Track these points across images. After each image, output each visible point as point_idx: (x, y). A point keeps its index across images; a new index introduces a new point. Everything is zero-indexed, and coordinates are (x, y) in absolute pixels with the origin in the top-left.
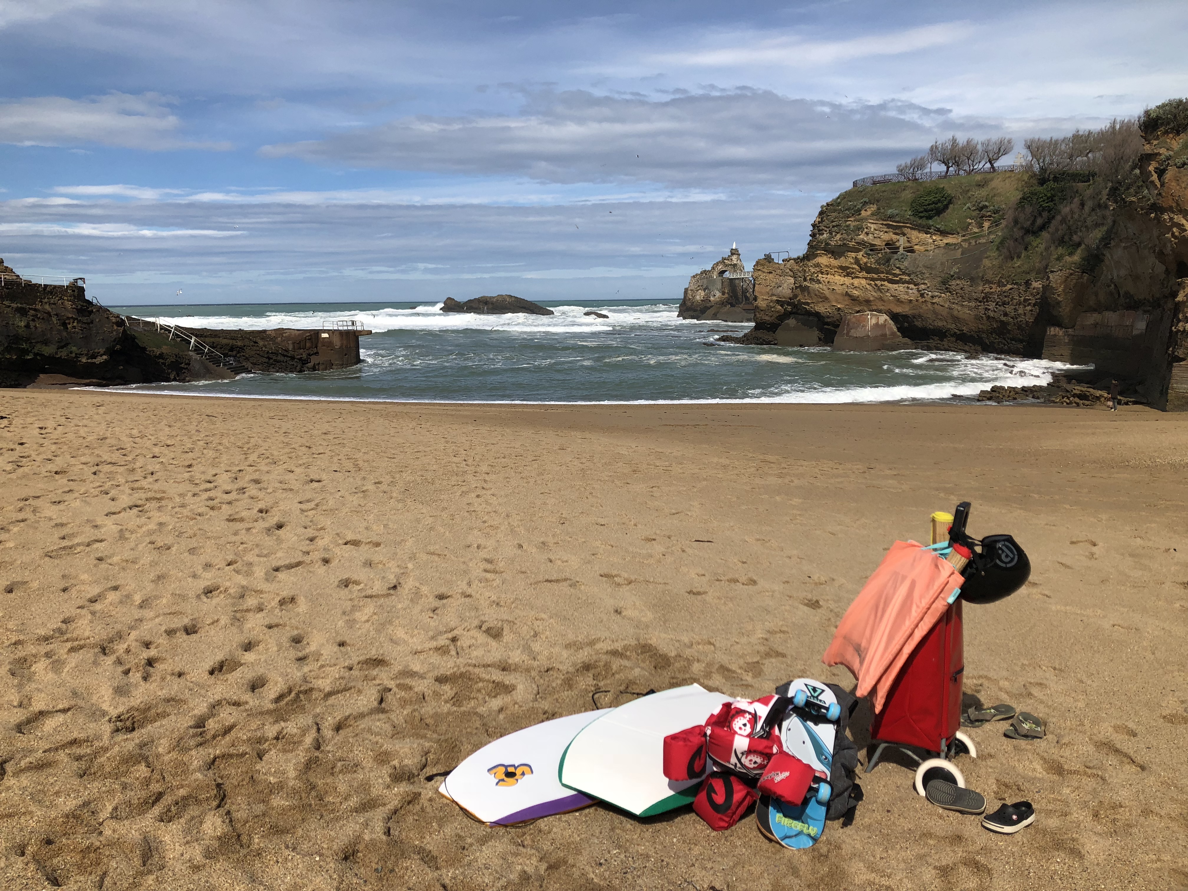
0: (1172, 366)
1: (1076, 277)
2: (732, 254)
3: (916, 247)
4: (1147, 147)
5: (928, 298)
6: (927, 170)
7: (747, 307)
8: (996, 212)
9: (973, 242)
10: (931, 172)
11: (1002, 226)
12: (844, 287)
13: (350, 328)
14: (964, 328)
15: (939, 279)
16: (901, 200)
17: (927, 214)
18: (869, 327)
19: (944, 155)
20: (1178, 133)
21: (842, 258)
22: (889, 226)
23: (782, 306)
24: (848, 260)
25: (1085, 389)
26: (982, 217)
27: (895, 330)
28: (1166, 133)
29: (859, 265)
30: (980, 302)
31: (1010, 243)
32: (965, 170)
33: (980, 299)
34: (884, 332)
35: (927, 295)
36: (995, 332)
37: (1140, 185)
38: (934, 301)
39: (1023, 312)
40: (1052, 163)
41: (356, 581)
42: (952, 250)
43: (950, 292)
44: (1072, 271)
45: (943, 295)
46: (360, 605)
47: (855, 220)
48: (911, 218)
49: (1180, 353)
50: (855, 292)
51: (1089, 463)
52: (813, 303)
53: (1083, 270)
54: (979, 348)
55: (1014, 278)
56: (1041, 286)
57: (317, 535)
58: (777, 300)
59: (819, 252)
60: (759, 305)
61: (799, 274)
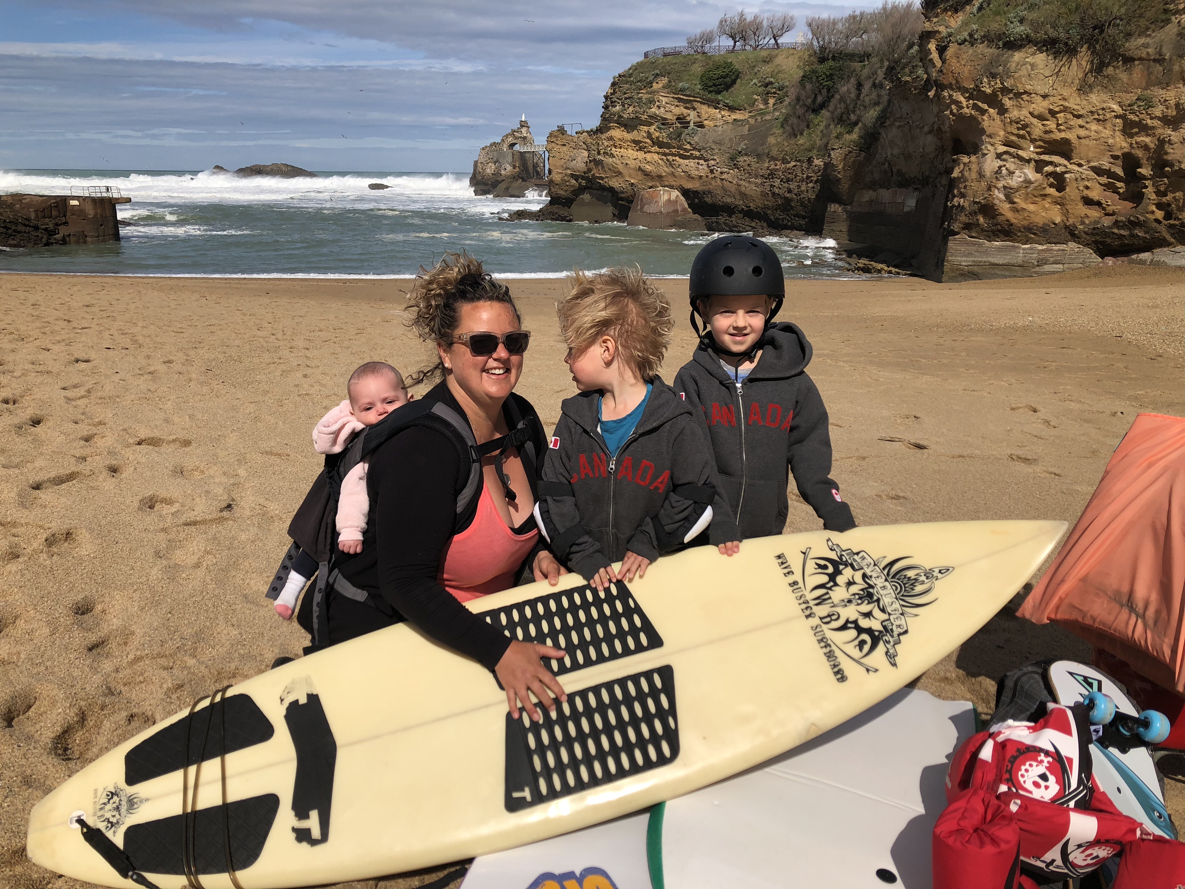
0: (948, 240)
1: (854, 155)
2: (522, 126)
3: (706, 122)
4: (927, 24)
5: (717, 174)
6: (716, 44)
7: (538, 182)
8: (781, 89)
9: (759, 119)
10: (719, 46)
11: (786, 103)
12: (637, 161)
13: (104, 195)
14: (751, 205)
15: (727, 155)
16: (691, 73)
17: (716, 89)
18: (661, 203)
19: (731, 28)
20: (956, 11)
21: (635, 132)
22: (680, 100)
23: (576, 180)
24: (641, 134)
25: (868, 263)
26: (767, 93)
27: (687, 206)
28: (945, 10)
29: (651, 139)
30: (766, 178)
31: (794, 120)
32: (751, 46)
33: (766, 176)
34: (675, 209)
35: (717, 171)
36: (780, 208)
37: (914, 64)
38: (723, 177)
39: (805, 189)
40: (830, 42)
41: (166, 499)
42: (740, 126)
43: (738, 169)
44: (850, 149)
45: (731, 171)
46: (181, 539)
47: (647, 93)
48: (701, 92)
49: (956, 227)
50: (648, 167)
51: (933, 327)
52: (607, 177)
53: (861, 148)
54: (765, 224)
55: (798, 155)
56: (822, 163)
57: (95, 432)
58: (571, 174)
59: (612, 125)
60: (554, 179)
61: (592, 147)
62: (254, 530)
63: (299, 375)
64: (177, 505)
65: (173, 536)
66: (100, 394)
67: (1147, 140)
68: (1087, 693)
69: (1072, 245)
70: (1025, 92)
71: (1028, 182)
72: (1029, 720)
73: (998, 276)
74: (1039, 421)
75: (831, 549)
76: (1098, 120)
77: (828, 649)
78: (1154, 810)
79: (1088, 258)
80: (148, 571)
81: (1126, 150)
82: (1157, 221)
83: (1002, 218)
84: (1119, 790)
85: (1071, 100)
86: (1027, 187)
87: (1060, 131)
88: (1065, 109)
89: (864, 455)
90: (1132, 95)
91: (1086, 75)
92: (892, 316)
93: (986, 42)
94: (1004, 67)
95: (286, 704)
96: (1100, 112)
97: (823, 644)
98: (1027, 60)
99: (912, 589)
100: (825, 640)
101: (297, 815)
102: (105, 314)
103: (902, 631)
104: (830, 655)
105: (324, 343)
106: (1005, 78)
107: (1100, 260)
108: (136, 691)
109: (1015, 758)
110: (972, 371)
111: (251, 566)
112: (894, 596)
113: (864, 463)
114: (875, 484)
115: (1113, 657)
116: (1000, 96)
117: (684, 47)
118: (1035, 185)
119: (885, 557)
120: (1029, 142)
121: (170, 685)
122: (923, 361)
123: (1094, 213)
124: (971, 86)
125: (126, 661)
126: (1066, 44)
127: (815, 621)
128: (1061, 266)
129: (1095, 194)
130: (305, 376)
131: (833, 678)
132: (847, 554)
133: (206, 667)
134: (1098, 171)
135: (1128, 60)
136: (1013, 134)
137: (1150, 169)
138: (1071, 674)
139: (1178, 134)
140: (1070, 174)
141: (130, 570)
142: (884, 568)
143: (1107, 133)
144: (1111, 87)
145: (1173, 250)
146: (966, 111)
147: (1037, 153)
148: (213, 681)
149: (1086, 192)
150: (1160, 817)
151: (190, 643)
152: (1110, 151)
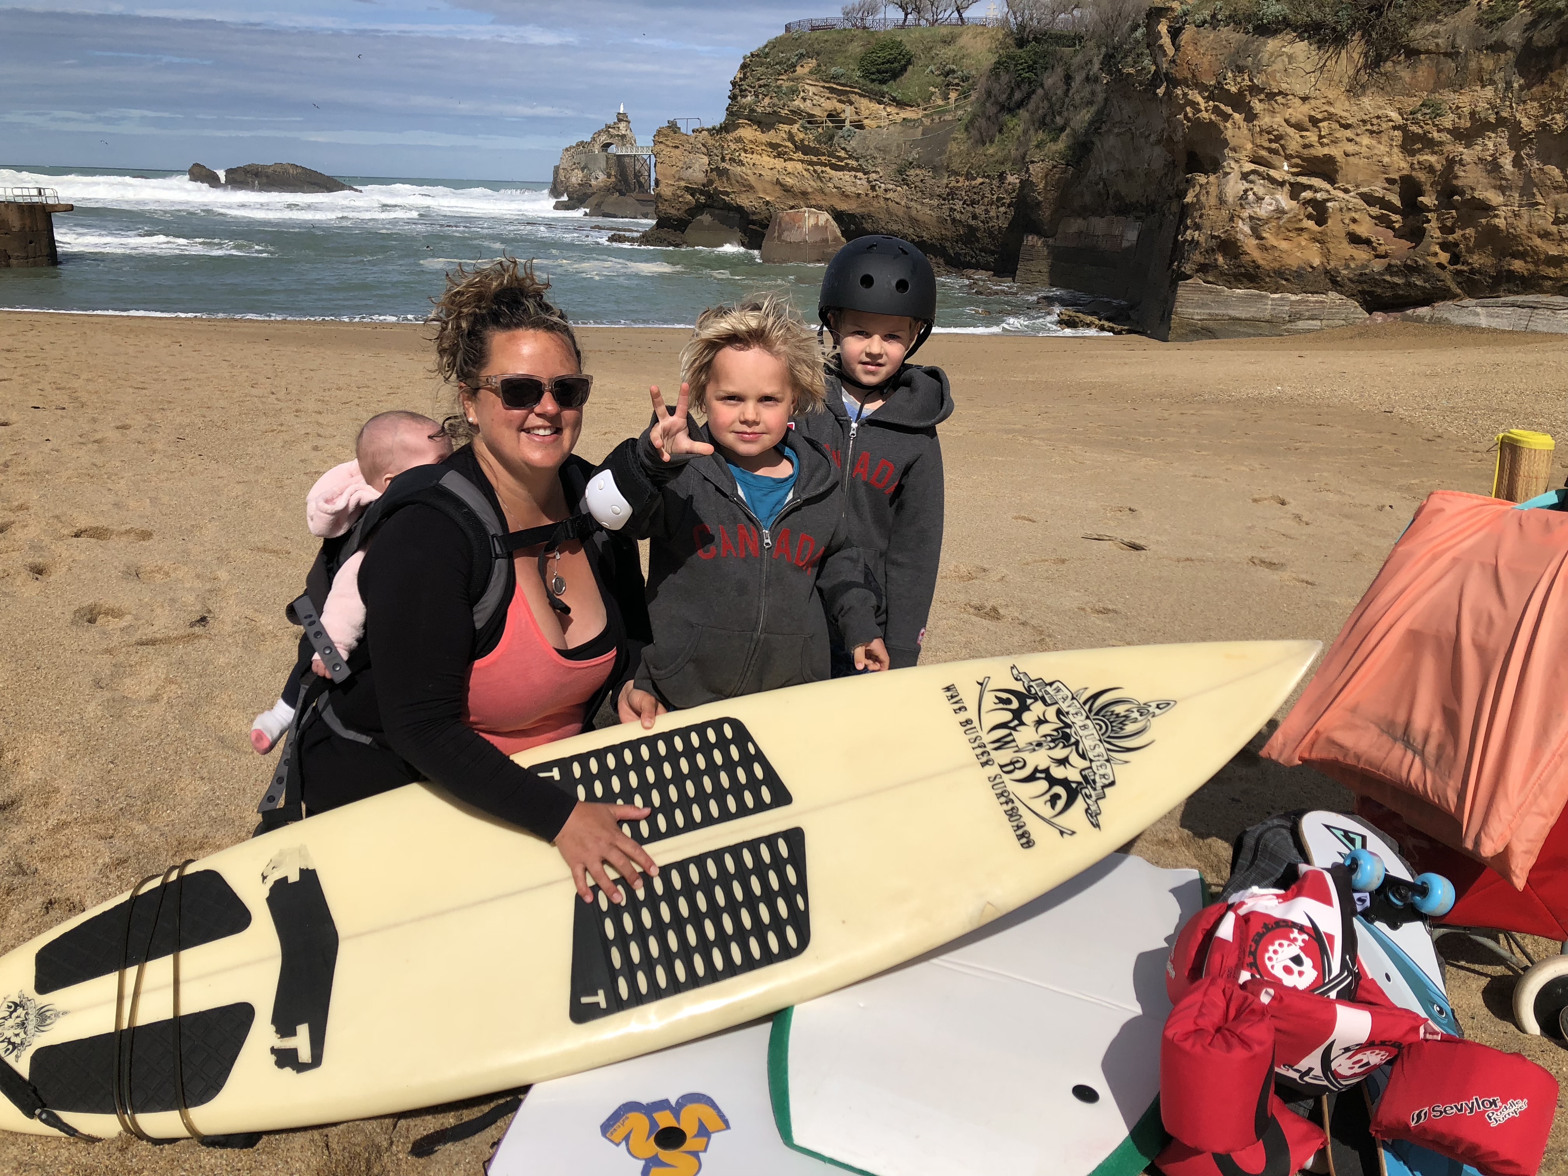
0: (1177, 285)
1: (1060, 171)
2: (620, 120)
3: (866, 122)
5: (880, 192)
6: (880, 16)
7: (641, 196)
8: (965, 79)
9: (936, 118)
10: (885, 19)
11: (973, 98)
12: (775, 172)
13: (36, 200)
14: (924, 234)
15: (894, 166)
16: (847, 54)
17: (880, 77)
18: (806, 230)
21: (772, 132)
22: (832, 90)
23: (693, 195)
24: (779, 135)
25: (1074, 314)
26: (948, 85)
27: (839, 234)
29: (794, 142)
30: (944, 199)
31: (982, 122)
32: (927, 20)
33: (945, 196)
34: (825, 237)
35: (880, 187)
36: (961, 240)
37: (1139, 52)
38: (887, 197)
39: (995, 215)
40: (1031, 19)
41: (113, 610)
42: (912, 128)
43: (908, 185)
44: (1055, 163)
45: (899, 188)
46: (133, 663)
47: (788, 79)
48: (861, 80)
49: (1187, 268)
50: (789, 180)
51: (1156, 397)
52: (734, 192)
53: (1068, 161)
54: (942, 261)
55: (986, 169)
56: (1018, 181)
57: (12, 519)
58: (686, 187)
59: (741, 121)
60: (662, 192)
61: (715, 151)
62: (236, 651)
63: (307, 447)
64: (128, 618)
65: (122, 658)
66: (21, 468)
67: (1433, 159)
68: (1347, 852)
69: (1333, 295)
70: (1280, 93)
71: (1280, 212)
72: (1276, 885)
73: (1239, 334)
74: (1288, 515)
75: (1016, 679)
76: (1372, 132)
77: (1010, 805)
78: (1433, 1003)
79: (1352, 313)
80: (82, 706)
81: (1405, 172)
82: (1441, 266)
83: (1247, 258)
84: (1388, 977)
85: (1338, 104)
86: (1278, 218)
87: (1322, 145)
88: (1330, 117)
89: (1063, 557)
90: (1415, 99)
91: (1358, 72)
92: (1103, 382)
93: (1232, 24)
94: (1254, 60)
95: (270, 883)
96: (1375, 121)
97: (1003, 799)
98: (1283, 49)
99: (1122, 729)
100: (1005, 794)
101: (277, 1031)
102: (33, 362)
103: (1107, 782)
104: (1012, 814)
105: (344, 406)
106: (1254, 73)
107: (1367, 315)
108: (58, 869)
109: (1260, 936)
110: (1204, 453)
111: (231, 700)
112: (1098, 738)
113: (1063, 568)
114: (1076, 594)
115: (1381, 806)
116: (1248, 96)
117: (839, 19)
118: (1288, 215)
119: (1086, 688)
120: (1283, 159)
121: (107, 860)
122: (1142, 439)
123: (1362, 255)
124: (1211, 83)
125: (45, 828)
126: (1334, 30)
127: (994, 770)
128: (1318, 323)
129: (1364, 229)
130: (316, 448)
131: (1017, 843)
132: (1038, 685)
133: (161, 835)
134: (1369, 199)
135: (1412, 53)
136: (1264, 148)
137: (1434, 197)
138: (1328, 827)
139: (1471, 152)
140: (1333, 203)
141: (57, 705)
142: (1085, 703)
143: (1382, 149)
144: (1389, 89)
145: (1458, 303)
146: (1204, 115)
147: (1294, 174)
148: (170, 854)
149: (1353, 227)
150: (1441, 1012)
151: (139, 803)
152: (1385, 173)
